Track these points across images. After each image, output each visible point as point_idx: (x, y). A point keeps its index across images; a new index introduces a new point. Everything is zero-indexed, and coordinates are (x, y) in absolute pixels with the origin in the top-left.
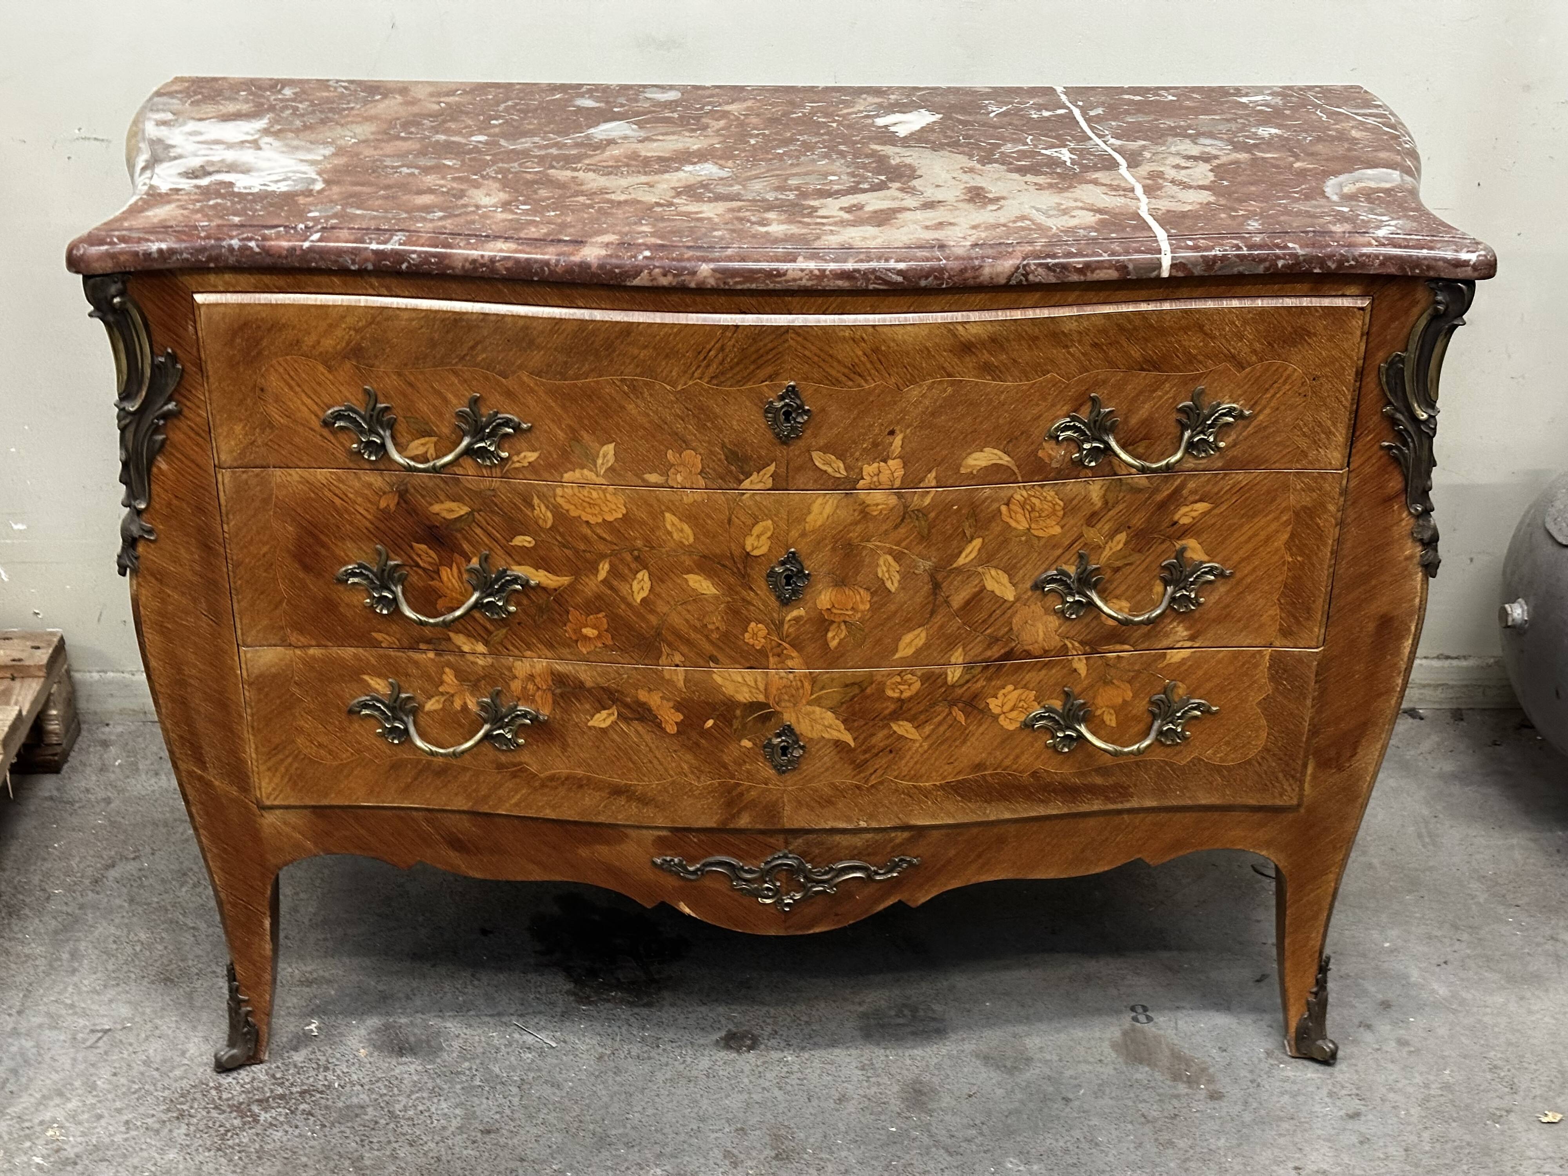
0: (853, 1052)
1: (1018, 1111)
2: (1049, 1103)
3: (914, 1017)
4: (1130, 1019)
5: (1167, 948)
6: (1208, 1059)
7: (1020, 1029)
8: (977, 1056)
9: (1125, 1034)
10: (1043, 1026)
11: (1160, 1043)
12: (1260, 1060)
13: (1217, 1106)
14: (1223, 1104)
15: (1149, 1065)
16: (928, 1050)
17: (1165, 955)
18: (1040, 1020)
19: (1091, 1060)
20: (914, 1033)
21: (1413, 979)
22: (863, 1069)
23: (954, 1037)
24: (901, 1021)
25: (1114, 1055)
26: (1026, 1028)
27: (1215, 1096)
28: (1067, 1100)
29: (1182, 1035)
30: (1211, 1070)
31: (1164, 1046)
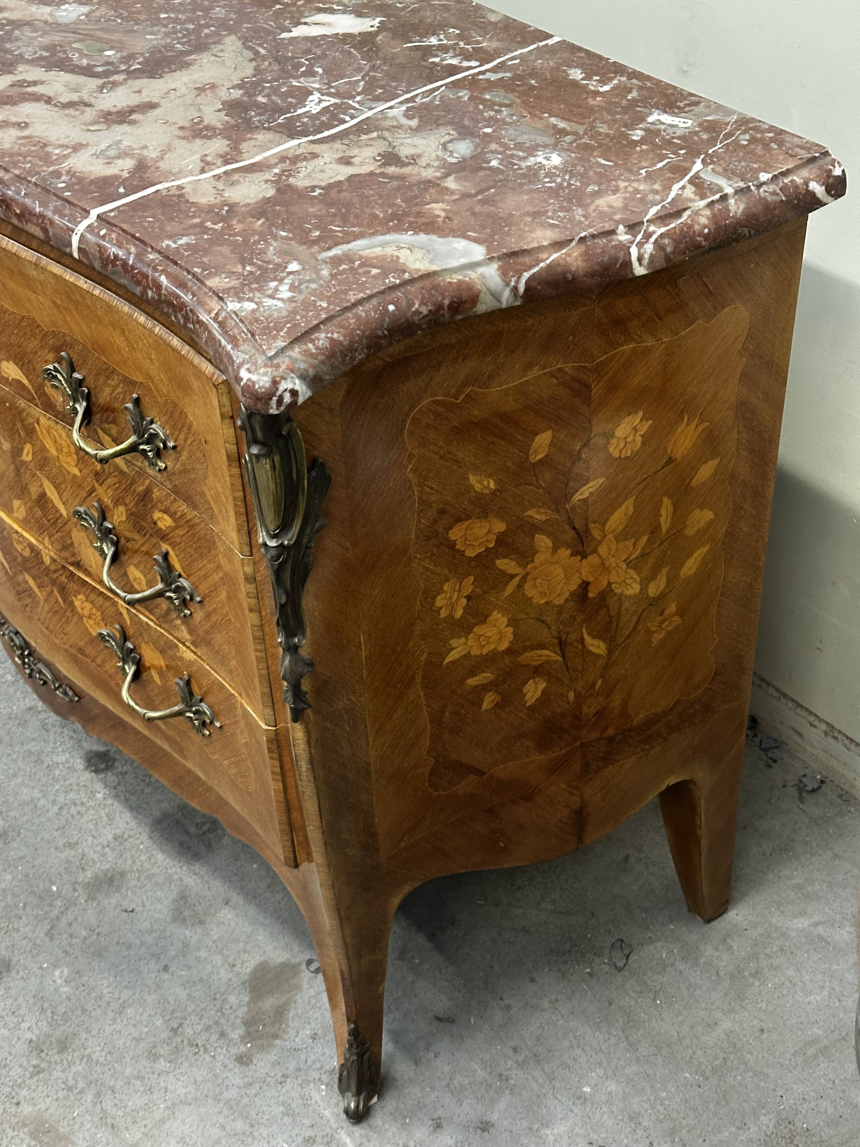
0: (133, 824)
1: (129, 947)
2: (153, 961)
3: (204, 833)
4: (307, 957)
5: (431, 937)
6: (292, 1033)
7: (236, 898)
8: (181, 892)
9: (284, 965)
10: (252, 911)
11: (289, 992)
12: (321, 1068)
13: (231, 1066)
14: (237, 1070)
15: (252, 998)
16: (167, 860)
17: (420, 939)
18: (259, 906)
19: (231, 960)
20: (181, 844)
21: (548, 1131)
22: (115, 838)
23: (197, 867)
24: (192, 830)
25: (248, 971)
26: (241, 902)
27: (243, 1060)
28: (166, 968)
29: (313, 1001)
30: (277, 1042)
31: (287, 996)
